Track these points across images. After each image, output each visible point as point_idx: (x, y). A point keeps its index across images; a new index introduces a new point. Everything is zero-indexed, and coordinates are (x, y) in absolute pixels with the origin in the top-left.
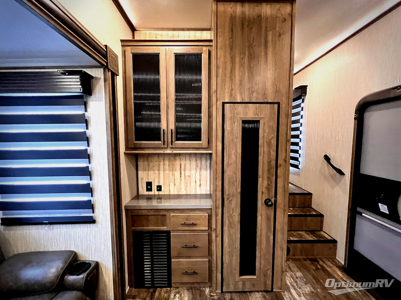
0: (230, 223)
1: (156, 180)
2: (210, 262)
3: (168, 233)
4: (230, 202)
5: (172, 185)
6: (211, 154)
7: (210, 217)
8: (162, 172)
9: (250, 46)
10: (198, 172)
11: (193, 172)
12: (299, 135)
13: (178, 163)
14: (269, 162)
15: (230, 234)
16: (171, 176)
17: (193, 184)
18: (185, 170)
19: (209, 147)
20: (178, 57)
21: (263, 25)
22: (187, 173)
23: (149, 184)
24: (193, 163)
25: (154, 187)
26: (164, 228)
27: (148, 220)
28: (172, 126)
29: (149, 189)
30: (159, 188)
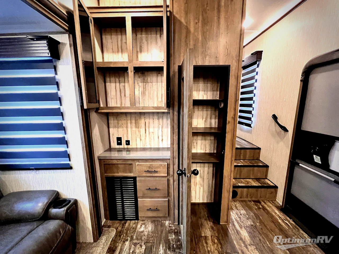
1: (125, 136)
2: (169, 201)
3: (135, 178)
5: (138, 139)
7: (169, 165)
8: (129, 129)
9: (204, 11)
10: (160, 129)
11: (156, 129)
12: (252, 98)
13: (142, 122)
16: (137, 132)
17: (156, 139)
18: (149, 128)
22: (151, 130)
23: (119, 139)
24: (156, 121)
25: (124, 142)
26: (132, 175)
27: (118, 168)
29: (119, 144)
30: (128, 143)
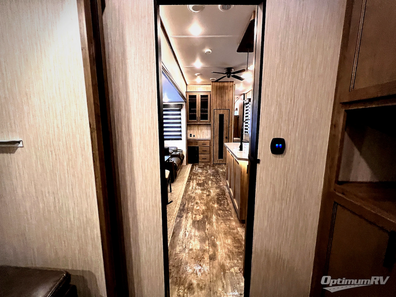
0: (216, 144)
1: (193, 133)
2: (210, 156)
3: (198, 147)
4: (216, 137)
5: (198, 135)
6: (210, 124)
7: (210, 142)
8: (195, 131)
9: (221, 94)
10: (207, 131)
11: (205, 131)
13: (200, 128)
14: (227, 126)
15: (216, 147)
16: (198, 132)
17: (205, 135)
19: (210, 122)
20: (202, 96)
21: (225, 88)
22: (203, 131)
23: (191, 135)
24: (205, 128)
25: (192, 136)
27: (192, 143)
28: (200, 116)
29: (191, 136)
30: (194, 136)
